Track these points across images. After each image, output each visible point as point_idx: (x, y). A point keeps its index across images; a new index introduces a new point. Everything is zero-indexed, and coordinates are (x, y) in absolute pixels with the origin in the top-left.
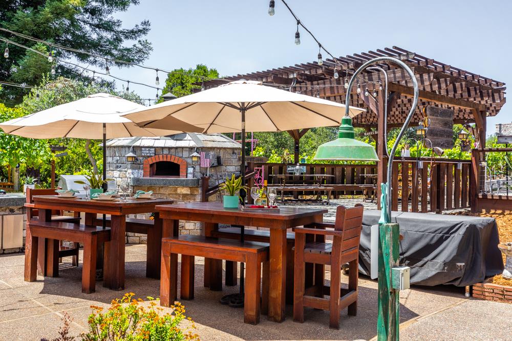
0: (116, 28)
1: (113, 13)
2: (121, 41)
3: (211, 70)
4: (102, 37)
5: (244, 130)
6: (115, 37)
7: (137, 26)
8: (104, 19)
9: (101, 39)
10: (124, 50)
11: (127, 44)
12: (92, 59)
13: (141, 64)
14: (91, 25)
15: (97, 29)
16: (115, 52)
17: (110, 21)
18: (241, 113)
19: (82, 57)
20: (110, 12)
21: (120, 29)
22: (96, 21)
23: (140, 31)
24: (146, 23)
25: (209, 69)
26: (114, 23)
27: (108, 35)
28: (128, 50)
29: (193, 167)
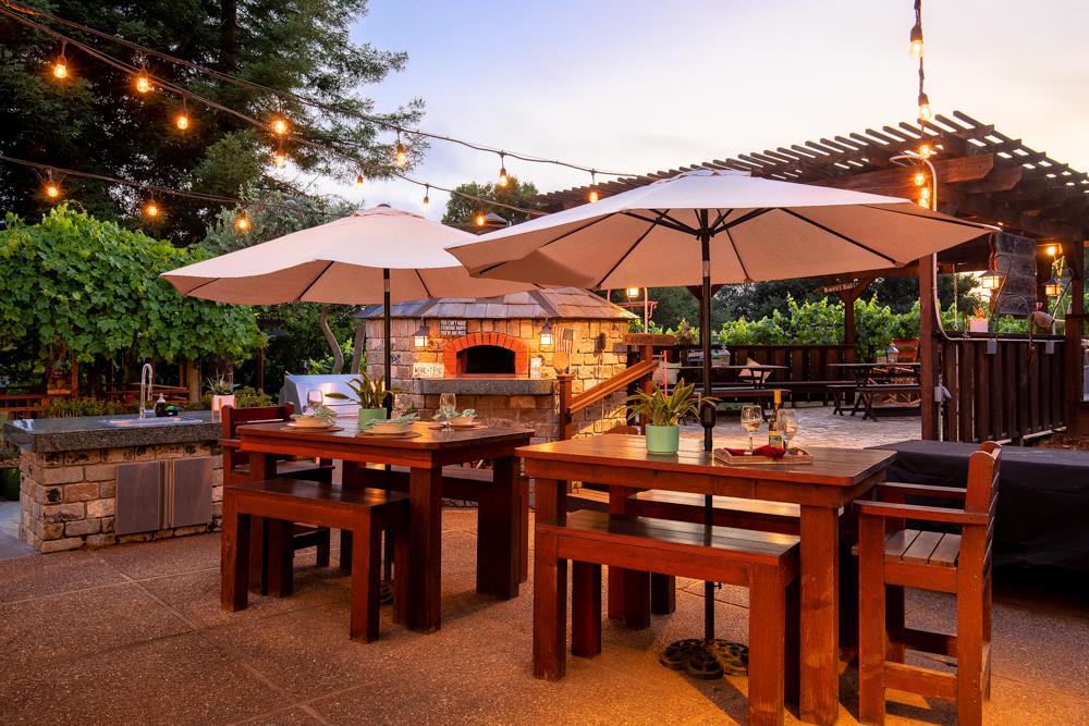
0: (364, 112)
1: (359, 87)
2: (373, 133)
3: (525, 185)
4: (340, 127)
5: (707, 280)
6: (363, 127)
7: (401, 108)
8: (343, 96)
9: (338, 130)
10: (380, 147)
11: (384, 138)
12: (321, 165)
13: (408, 174)
14: (321, 106)
15: (332, 114)
16: (365, 154)
17: (352, 101)
18: (700, 241)
19: (306, 163)
20: (353, 84)
21: (372, 114)
22: (329, 100)
23: (406, 117)
24: (419, 103)
25: (521, 184)
26: (360, 105)
27: (351, 124)
28: (387, 148)
29: (540, 356)
